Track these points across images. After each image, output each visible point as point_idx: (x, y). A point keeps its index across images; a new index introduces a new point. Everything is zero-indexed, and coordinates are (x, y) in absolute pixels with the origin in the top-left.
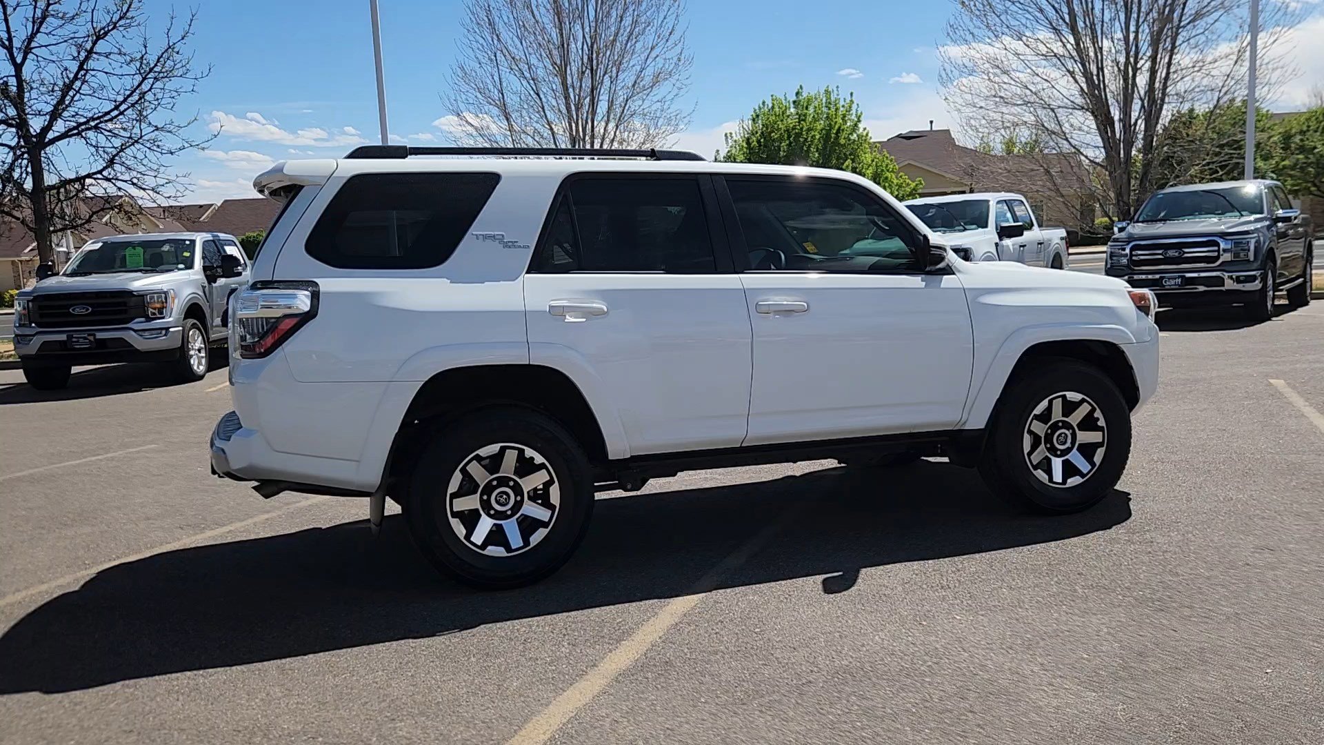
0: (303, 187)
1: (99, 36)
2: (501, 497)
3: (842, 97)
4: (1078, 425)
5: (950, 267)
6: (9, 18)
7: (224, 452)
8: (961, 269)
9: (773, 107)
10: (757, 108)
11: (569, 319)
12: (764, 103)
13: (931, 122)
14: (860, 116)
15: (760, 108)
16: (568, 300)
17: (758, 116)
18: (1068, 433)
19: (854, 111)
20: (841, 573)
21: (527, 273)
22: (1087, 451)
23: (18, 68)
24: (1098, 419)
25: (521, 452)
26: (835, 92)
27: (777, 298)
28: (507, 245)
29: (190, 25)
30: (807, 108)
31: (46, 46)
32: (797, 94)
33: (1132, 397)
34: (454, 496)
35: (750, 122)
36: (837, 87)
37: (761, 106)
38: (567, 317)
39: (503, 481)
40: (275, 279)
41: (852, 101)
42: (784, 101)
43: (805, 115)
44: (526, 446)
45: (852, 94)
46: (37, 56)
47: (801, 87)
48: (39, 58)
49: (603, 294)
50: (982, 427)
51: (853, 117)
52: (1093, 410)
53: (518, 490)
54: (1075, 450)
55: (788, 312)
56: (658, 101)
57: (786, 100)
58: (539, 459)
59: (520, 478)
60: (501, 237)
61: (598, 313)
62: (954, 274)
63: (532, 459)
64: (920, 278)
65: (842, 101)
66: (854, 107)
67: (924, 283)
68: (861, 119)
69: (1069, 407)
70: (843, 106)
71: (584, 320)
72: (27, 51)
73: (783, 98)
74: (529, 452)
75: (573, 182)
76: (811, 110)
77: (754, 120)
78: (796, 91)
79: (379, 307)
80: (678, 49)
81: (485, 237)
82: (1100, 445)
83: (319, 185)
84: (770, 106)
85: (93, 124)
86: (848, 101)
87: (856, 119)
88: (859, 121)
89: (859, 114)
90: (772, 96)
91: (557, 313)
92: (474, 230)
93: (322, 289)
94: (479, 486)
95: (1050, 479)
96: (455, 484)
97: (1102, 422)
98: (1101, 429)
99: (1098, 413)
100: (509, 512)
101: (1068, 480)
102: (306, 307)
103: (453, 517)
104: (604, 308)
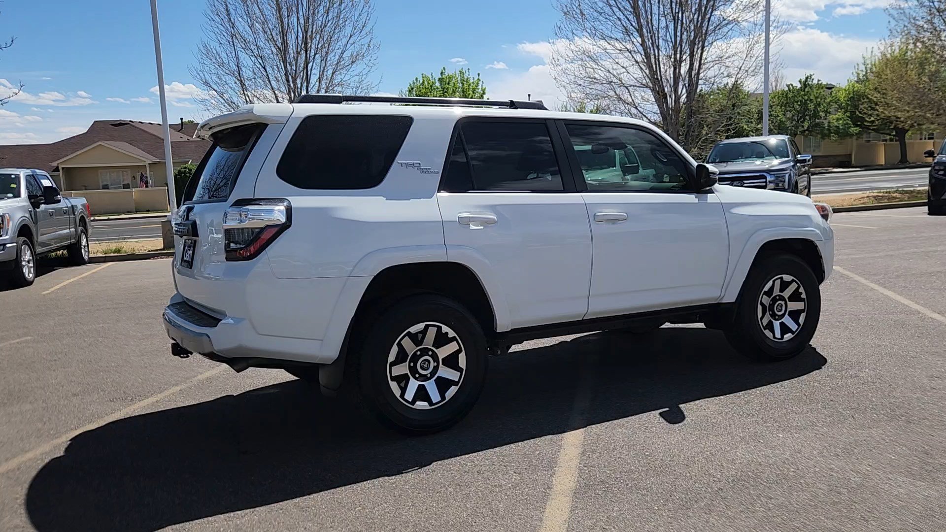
0: (267, 125)
2: (424, 363)
3: (472, 77)
4: (788, 298)
7: (209, 337)
9: (423, 82)
10: (412, 83)
11: (472, 227)
12: (417, 79)
13: (529, 95)
14: (484, 90)
15: (414, 83)
16: (471, 213)
17: (412, 89)
18: (783, 303)
19: (480, 87)
20: (667, 409)
21: (438, 192)
22: (795, 315)
24: (801, 293)
25: (439, 328)
26: (467, 73)
27: (607, 210)
28: (423, 171)
30: (449, 84)
32: (442, 73)
33: (820, 276)
34: (393, 364)
35: (407, 93)
36: (469, 69)
37: (415, 81)
38: (471, 225)
39: (425, 351)
40: (255, 197)
41: (479, 80)
42: (431, 79)
43: (447, 89)
44: (443, 324)
45: (479, 74)
47: (444, 68)
49: (493, 208)
50: (733, 300)
51: (480, 90)
52: (799, 287)
53: (435, 357)
54: (787, 315)
55: (614, 220)
56: (356, 75)
57: (432, 77)
58: (452, 334)
59: (437, 348)
60: (418, 165)
61: (491, 222)
62: (713, 193)
63: (447, 333)
65: (471, 79)
66: (480, 83)
67: (697, 199)
68: (486, 91)
69: (784, 285)
70: (473, 83)
71: (482, 227)
73: (430, 77)
74: (445, 329)
75: (463, 124)
76: (451, 84)
77: (410, 91)
78: (440, 73)
79: (338, 219)
80: (368, 39)
81: (407, 165)
82: (803, 311)
83: (283, 123)
84: (421, 81)
86: (476, 79)
87: (482, 92)
88: (484, 93)
89: (484, 87)
90: (422, 74)
91: (464, 222)
92: (399, 159)
93: (293, 205)
94: (408, 356)
95: (774, 336)
96: (393, 355)
97: (804, 295)
98: (804, 300)
99: (802, 289)
100: (429, 375)
101: (784, 336)
102: (283, 220)
103: (392, 381)
104: (495, 218)
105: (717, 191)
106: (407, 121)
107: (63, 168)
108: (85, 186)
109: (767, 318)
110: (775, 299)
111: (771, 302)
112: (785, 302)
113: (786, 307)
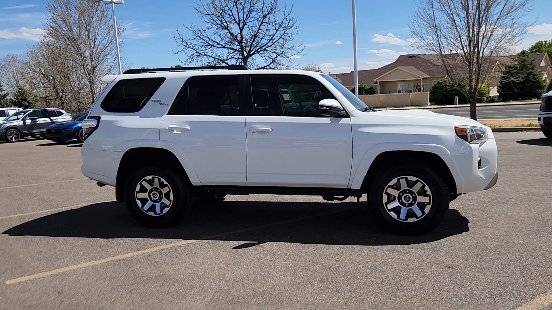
1: (265, 17)
2: (154, 195)
4: (417, 193)
5: (348, 114)
6: (239, 13)
8: (354, 115)
11: (175, 132)
16: (177, 125)
18: (411, 196)
21: (167, 114)
22: (421, 206)
23: (241, 30)
24: (427, 191)
25: (160, 179)
27: (259, 126)
28: (162, 104)
29: (292, 9)
31: (251, 22)
34: (138, 192)
38: (175, 131)
40: (90, 116)
46: (248, 26)
48: (249, 26)
49: (190, 123)
50: (359, 188)
52: (424, 186)
53: (161, 193)
54: (415, 205)
55: (263, 132)
59: (161, 189)
60: (160, 101)
61: (187, 130)
62: (350, 117)
64: (330, 119)
67: (331, 121)
69: (411, 183)
71: (180, 132)
72: (245, 24)
75: (192, 80)
79: (115, 125)
81: (156, 101)
82: (428, 203)
83: (110, 84)
85: (263, 48)
91: (171, 129)
92: (152, 98)
93: (101, 119)
94: (148, 190)
95: (398, 217)
96: (138, 188)
97: (429, 192)
98: (429, 196)
99: (427, 188)
100: (158, 201)
101: (409, 219)
102: (95, 125)
103: (138, 200)
104: (189, 128)
105: (353, 116)
106: (163, 79)
107: (379, 82)
108: (390, 91)
109: (395, 204)
110: (404, 192)
111: (401, 194)
112: (414, 195)
113: (415, 199)
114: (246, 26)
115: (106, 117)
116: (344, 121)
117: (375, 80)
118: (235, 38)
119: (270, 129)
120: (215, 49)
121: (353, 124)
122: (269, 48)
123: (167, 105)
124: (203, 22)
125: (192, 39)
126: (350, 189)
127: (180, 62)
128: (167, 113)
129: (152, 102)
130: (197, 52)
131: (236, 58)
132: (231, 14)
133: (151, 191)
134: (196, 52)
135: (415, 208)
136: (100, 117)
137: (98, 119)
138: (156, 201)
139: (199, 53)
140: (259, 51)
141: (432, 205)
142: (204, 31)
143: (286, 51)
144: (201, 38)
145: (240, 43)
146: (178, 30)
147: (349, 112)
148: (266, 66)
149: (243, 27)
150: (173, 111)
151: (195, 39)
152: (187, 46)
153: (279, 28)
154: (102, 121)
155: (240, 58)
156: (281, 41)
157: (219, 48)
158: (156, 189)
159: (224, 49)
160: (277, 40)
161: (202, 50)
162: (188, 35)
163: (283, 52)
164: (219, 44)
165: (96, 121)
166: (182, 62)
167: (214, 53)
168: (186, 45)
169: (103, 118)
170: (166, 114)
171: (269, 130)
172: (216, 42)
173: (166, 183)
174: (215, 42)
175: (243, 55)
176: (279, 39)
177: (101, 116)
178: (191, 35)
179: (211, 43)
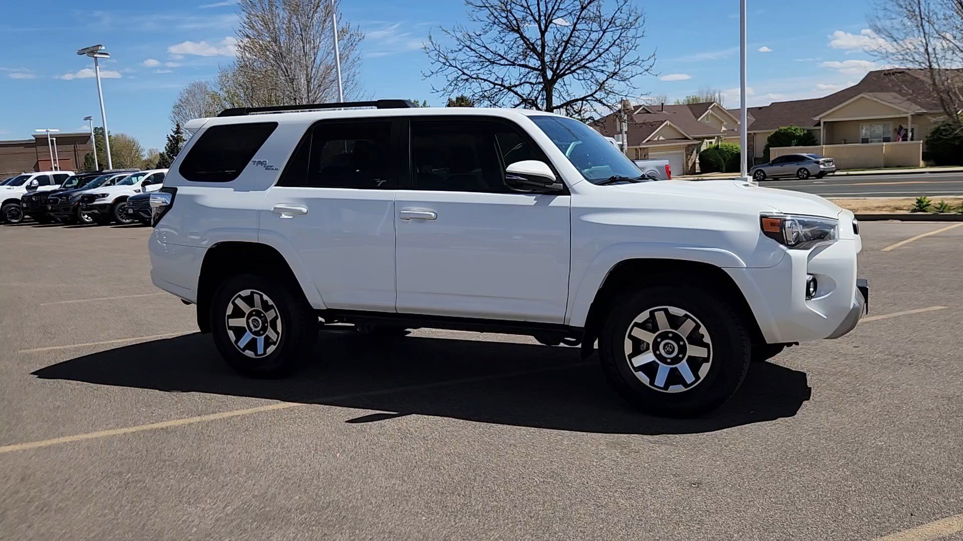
2: (255, 322)
4: (687, 338)
5: (567, 189)
8: (578, 191)
11: (284, 216)
16: (288, 204)
21: (275, 186)
22: (694, 364)
24: (703, 336)
25: (262, 296)
27: (415, 208)
28: (268, 168)
34: (230, 317)
38: (283, 215)
44: (263, 293)
49: (308, 201)
50: (582, 325)
52: (698, 327)
53: (265, 319)
54: (683, 361)
55: (421, 219)
59: (265, 312)
60: (265, 163)
61: (301, 213)
62: (569, 194)
63: (267, 301)
64: (535, 197)
67: (536, 201)
69: (675, 321)
71: (291, 217)
74: (265, 297)
75: (317, 126)
81: (260, 163)
82: (706, 360)
85: (580, 64)
91: (278, 212)
92: (254, 159)
93: (178, 192)
94: (245, 314)
95: (652, 383)
96: (230, 310)
97: (707, 339)
98: (706, 345)
99: (703, 330)
100: (261, 332)
101: (671, 387)
102: (169, 203)
103: (229, 329)
104: (305, 210)
105: (576, 192)
106: (273, 125)
107: (825, 123)
108: (845, 140)
109: (648, 357)
110: (664, 336)
111: (659, 340)
112: (682, 343)
113: (683, 350)
114: (551, 25)
115: (186, 189)
116: (560, 201)
117: (817, 119)
118: (530, 47)
119: (433, 214)
120: (496, 68)
121: (573, 208)
122: (591, 63)
123: (276, 169)
124: (474, 20)
125: (456, 51)
126: (568, 326)
127: (434, 91)
128: (275, 183)
129: (254, 164)
130: (464, 73)
131: (531, 83)
132: (526, 5)
133: (250, 315)
134: (461, 73)
135: (683, 367)
136: (176, 189)
137: (173, 191)
138: (257, 333)
139: (467, 75)
140: (573, 69)
141: (712, 364)
142: (478, 36)
143: (625, 69)
144: (472, 50)
145: (541, 56)
146: (430, 36)
147: (570, 185)
148: (588, 96)
149: (546, 27)
150: (286, 180)
151: (460, 50)
152: (447, 63)
153: (607, 28)
154: (179, 195)
155: (540, 83)
156: (615, 50)
157: (502, 65)
158: (258, 313)
159: (511, 67)
160: (607, 50)
161: (474, 70)
162: (448, 43)
163: (620, 69)
164: (504, 58)
165: (171, 196)
166: (438, 91)
167: (493, 74)
168: (444, 61)
169: (182, 190)
170: (273, 185)
171: (431, 215)
172: (500, 55)
173: (271, 302)
174: (498, 54)
175: (544, 76)
176: (610, 47)
177: (178, 187)
178: (454, 45)
179: (489, 56)
